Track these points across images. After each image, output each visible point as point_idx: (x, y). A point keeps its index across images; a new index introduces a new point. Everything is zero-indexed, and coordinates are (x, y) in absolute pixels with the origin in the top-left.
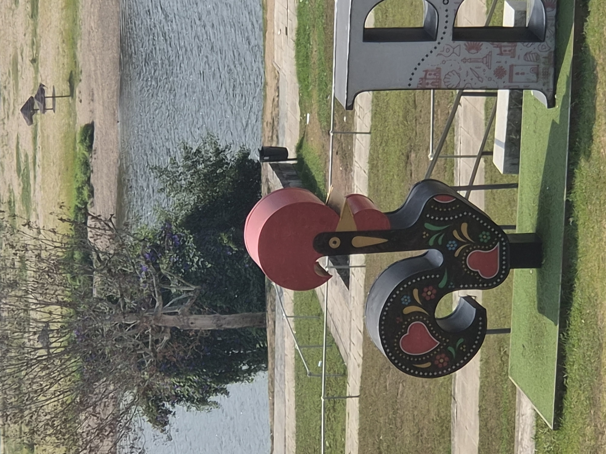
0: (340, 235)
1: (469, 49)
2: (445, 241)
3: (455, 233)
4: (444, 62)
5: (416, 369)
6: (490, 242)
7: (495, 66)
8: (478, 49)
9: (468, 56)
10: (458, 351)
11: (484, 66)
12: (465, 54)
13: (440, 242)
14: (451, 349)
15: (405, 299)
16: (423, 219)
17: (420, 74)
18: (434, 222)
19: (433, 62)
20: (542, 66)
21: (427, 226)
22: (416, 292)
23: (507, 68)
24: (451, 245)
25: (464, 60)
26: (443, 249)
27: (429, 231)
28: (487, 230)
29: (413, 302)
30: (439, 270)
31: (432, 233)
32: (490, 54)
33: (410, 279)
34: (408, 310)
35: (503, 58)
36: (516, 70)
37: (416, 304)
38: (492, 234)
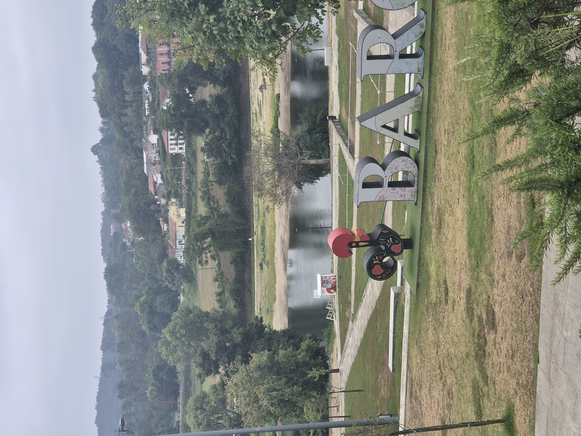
0: (355, 242)
1: (392, 190)
2: (385, 243)
3: (388, 241)
4: (385, 193)
5: (377, 278)
6: (398, 243)
7: (400, 194)
8: (395, 190)
9: (392, 191)
10: (389, 273)
11: (397, 194)
12: (391, 191)
13: (384, 243)
14: (387, 272)
15: (374, 259)
16: (379, 237)
17: (378, 197)
18: (382, 238)
19: (382, 193)
20: (413, 194)
21: (380, 239)
22: (377, 257)
23: (403, 195)
24: (387, 244)
25: (391, 193)
26: (385, 245)
27: (380, 240)
28: (397, 240)
29: (376, 260)
30: (384, 251)
31: (382, 241)
32: (398, 191)
33: (375, 254)
34: (374, 262)
35: (402, 192)
36: (406, 195)
37: (377, 260)
38: (399, 241)
